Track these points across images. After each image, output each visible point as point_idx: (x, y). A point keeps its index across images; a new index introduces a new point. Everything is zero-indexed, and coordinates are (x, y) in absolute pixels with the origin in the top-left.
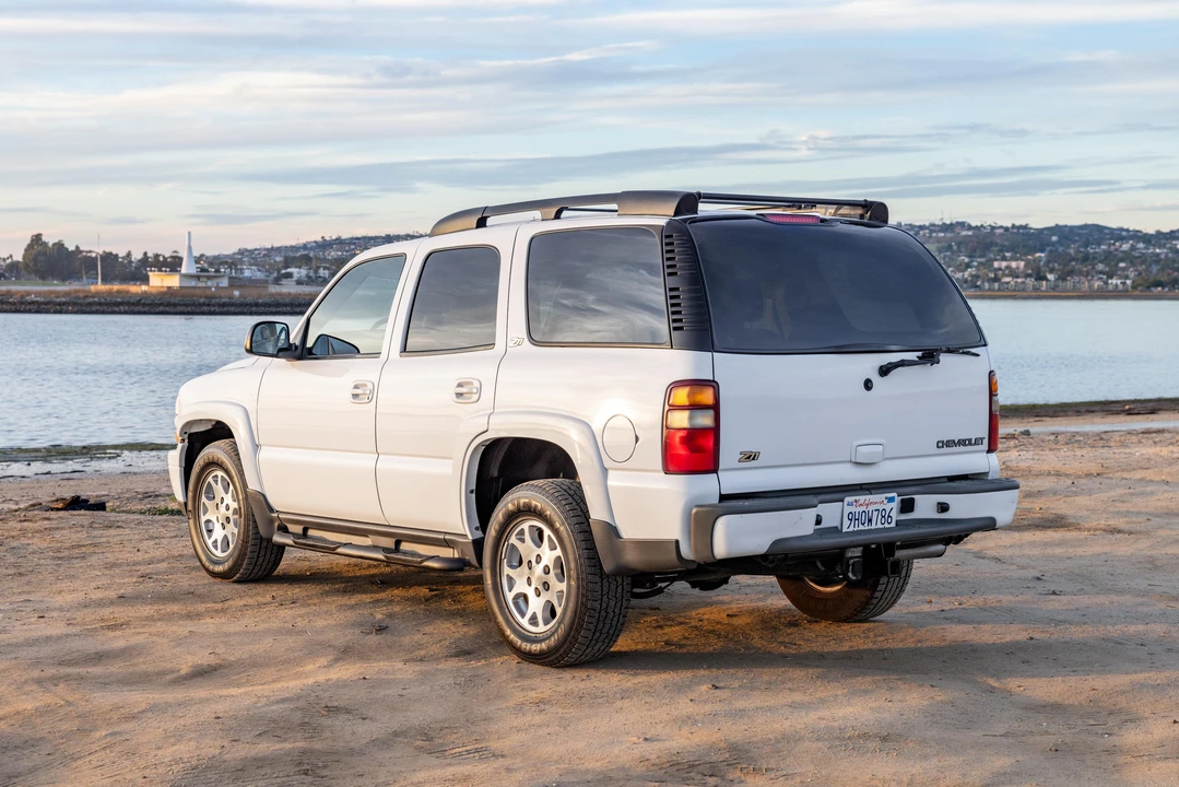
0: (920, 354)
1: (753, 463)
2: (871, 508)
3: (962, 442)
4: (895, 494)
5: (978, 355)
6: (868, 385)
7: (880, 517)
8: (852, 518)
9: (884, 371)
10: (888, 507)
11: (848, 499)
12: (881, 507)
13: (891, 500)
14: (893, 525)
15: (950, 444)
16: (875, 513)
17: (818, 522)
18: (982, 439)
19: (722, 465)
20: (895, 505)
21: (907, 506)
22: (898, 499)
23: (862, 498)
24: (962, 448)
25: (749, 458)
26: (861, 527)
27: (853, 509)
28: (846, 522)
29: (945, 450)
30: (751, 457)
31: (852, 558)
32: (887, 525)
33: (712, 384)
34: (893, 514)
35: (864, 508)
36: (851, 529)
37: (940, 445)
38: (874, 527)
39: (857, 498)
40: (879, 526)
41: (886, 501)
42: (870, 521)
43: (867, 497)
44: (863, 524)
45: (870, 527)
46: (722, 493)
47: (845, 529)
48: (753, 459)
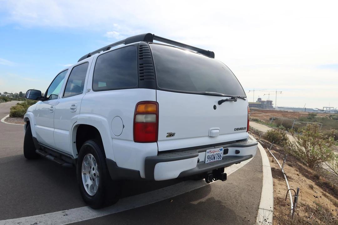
0: (231, 98)
1: (172, 138)
2: (215, 153)
3: (241, 129)
6: (215, 107)
7: (218, 156)
8: (209, 158)
9: (220, 102)
10: (220, 152)
11: (208, 151)
12: (218, 153)
13: (221, 150)
14: (222, 159)
16: (216, 155)
17: (198, 162)
18: (245, 128)
19: (159, 139)
20: (222, 152)
21: (226, 152)
22: (223, 149)
23: (212, 150)
26: (212, 161)
27: (209, 154)
28: (207, 159)
30: (171, 135)
31: (209, 174)
32: (220, 159)
33: (156, 104)
34: (222, 155)
35: (212, 154)
36: (208, 161)
37: (235, 130)
38: (215, 160)
39: (210, 150)
40: (217, 159)
42: (214, 158)
43: (214, 149)
44: (212, 160)
45: (214, 160)
46: (159, 151)
47: (206, 162)
48: (172, 136)
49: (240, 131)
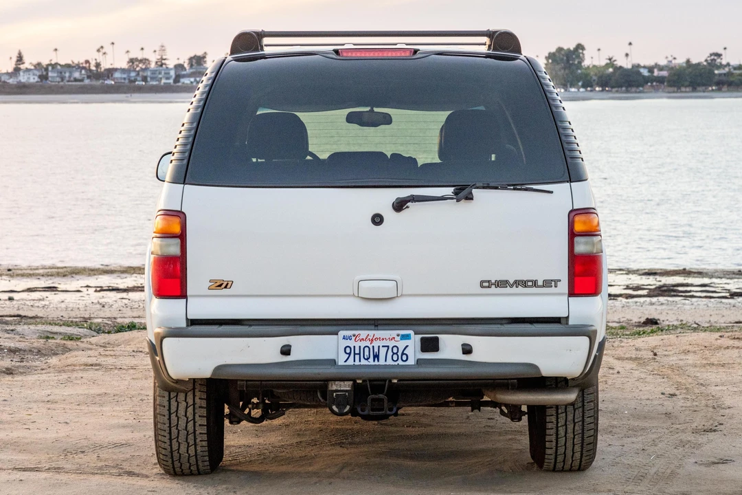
1: (225, 292)
2: (376, 344)
3: (524, 284)
4: (411, 332)
5: (552, 192)
6: (377, 220)
7: (390, 353)
8: (349, 351)
9: (399, 206)
10: (401, 344)
11: (342, 333)
12: (391, 344)
13: (406, 338)
14: (411, 362)
15: (502, 284)
17: (286, 351)
18: (556, 281)
19: (189, 293)
20: (411, 343)
21: (430, 345)
22: (417, 338)
23: (363, 333)
24: (521, 289)
25: (220, 286)
26: (364, 362)
27: (351, 343)
28: (342, 356)
29: (493, 290)
30: (222, 285)
31: (336, 391)
32: (400, 362)
33: (179, 215)
34: (410, 352)
35: (363, 344)
36: (350, 362)
37: (486, 284)
38: (382, 362)
39: (356, 332)
40: (389, 362)
41: (398, 339)
42: (376, 357)
43: (371, 333)
44: (367, 359)
45: (376, 363)
46: (189, 317)
47: (341, 362)
48: (226, 287)
49: (514, 290)
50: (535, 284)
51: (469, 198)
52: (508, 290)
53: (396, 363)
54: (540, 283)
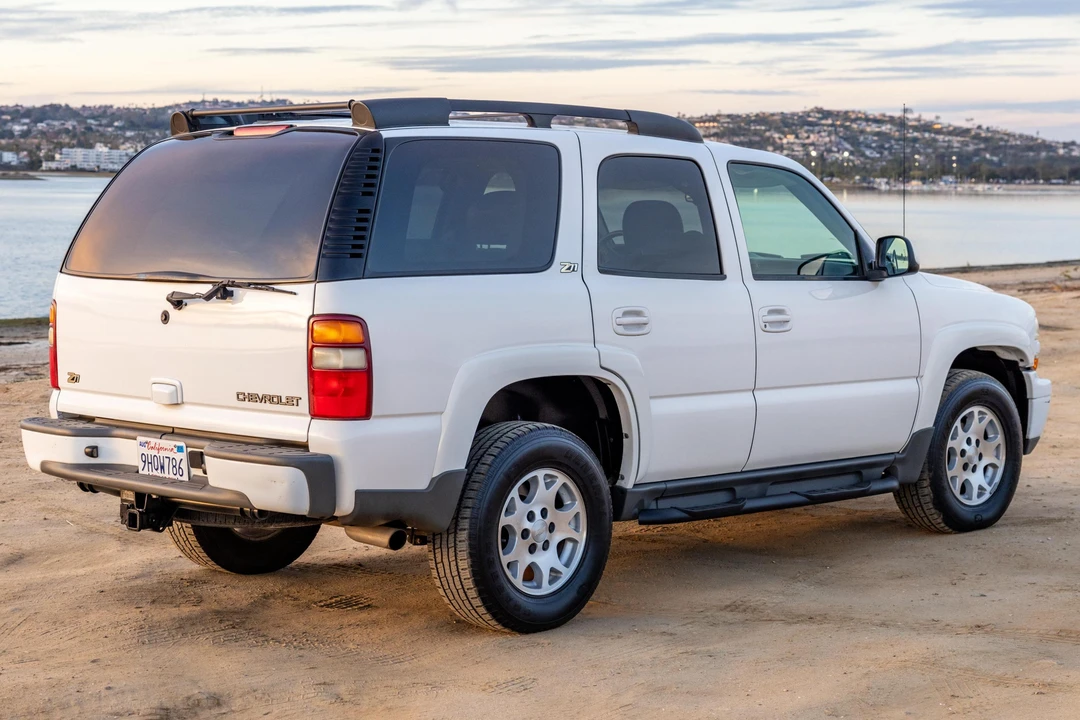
1: (77, 385)
2: (163, 454)
3: (270, 399)
4: (183, 444)
5: (295, 294)
6: (166, 317)
7: (171, 466)
8: (145, 460)
9: (178, 303)
10: (179, 456)
11: (141, 439)
12: (172, 455)
13: (180, 449)
14: (184, 478)
15: (252, 398)
16: (167, 460)
17: (92, 452)
18: (298, 399)
20: (183, 456)
21: (197, 460)
22: (187, 450)
23: (154, 441)
24: (268, 406)
26: (155, 473)
27: (145, 450)
28: (140, 463)
29: (247, 404)
30: (74, 379)
32: (179, 477)
34: (184, 465)
35: (154, 452)
36: (146, 471)
37: (241, 397)
38: (166, 475)
39: (148, 439)
40: (172, 476)
41: (175, 450)
42: (162, 467)
43: (158, 441)
44: (157, 470)
45: (163, 475)
47: (141, 472)
48: (76, 381)
49: (262, 406)
50: (280, 401)
51: (231, 294)
52: (258, 405)
53: (175, 477)
54: (284, 400)
